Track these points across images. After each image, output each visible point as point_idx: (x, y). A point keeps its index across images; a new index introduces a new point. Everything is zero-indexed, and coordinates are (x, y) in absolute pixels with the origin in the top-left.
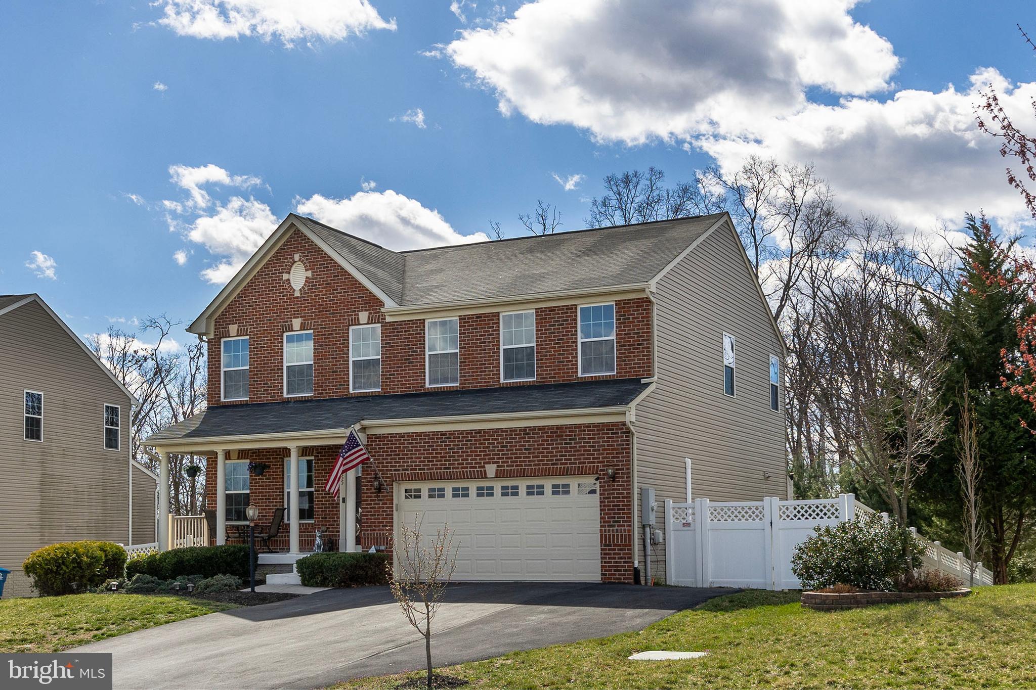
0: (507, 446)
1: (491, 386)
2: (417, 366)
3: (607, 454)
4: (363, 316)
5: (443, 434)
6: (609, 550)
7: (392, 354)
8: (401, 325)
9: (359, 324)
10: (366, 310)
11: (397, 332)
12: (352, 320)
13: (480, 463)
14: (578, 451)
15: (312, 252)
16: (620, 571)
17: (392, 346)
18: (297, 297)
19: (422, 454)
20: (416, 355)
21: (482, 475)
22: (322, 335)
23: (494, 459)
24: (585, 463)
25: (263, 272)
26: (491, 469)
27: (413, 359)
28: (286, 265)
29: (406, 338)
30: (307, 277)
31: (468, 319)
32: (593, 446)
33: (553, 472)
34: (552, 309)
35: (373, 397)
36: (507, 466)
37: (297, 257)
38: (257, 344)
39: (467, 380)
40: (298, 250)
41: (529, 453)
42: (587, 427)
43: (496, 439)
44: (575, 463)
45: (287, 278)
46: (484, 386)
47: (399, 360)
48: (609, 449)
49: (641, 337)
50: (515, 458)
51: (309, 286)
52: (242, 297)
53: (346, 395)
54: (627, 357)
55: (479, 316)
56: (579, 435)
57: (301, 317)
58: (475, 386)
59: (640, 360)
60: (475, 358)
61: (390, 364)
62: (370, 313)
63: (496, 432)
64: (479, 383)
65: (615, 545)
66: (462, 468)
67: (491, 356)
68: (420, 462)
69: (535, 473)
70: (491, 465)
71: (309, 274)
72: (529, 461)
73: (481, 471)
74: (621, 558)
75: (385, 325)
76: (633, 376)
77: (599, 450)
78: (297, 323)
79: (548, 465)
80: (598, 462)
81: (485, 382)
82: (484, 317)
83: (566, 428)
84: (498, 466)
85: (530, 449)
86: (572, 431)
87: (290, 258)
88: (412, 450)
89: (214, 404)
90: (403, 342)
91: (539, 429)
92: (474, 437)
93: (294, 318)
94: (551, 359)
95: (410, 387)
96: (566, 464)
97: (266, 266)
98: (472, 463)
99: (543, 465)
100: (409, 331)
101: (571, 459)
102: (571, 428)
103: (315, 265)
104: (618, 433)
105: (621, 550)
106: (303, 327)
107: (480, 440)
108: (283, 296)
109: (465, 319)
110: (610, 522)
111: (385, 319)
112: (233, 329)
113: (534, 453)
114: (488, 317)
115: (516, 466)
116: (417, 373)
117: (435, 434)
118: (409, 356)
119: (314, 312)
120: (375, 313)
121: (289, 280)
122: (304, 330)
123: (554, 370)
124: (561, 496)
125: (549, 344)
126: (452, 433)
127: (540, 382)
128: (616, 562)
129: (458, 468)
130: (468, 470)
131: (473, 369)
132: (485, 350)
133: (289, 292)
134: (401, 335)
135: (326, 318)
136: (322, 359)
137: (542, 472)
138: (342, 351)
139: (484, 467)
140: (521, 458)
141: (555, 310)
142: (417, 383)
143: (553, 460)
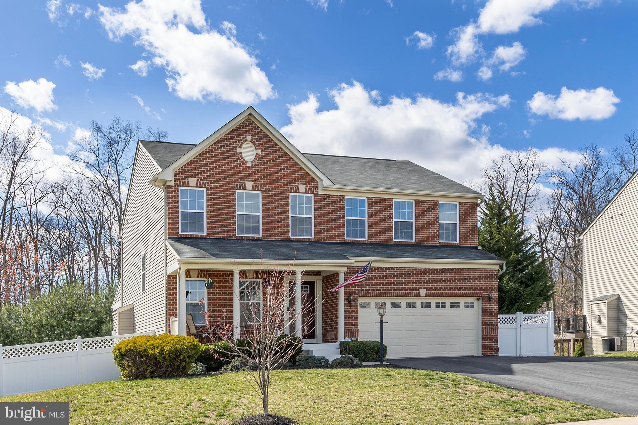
0: (432, 279)
1: (388, 242)
2: (340, 225)
3: (487, 286)
4: (302, 188)
5: (393, 269)
6: (487, 338)
7: (322, 215)
8: (329, 197)
9: (299, 192)
10: (303, 184)
11: (326, 202)
12: (293, 189)
13: (416, 288)
14: (472, 283)
15: (261, 137)
16: (493, 349)
17: (323, 210)
18: (249, 167)
19: (379, 280)
20: (340, 218)
21: (417, 295)
22: (269, 196)
23: (424, 285)
24: (475, 290)
25: (219, 143)
26: (423, 292)
27: (337, 220)
28: (239, 142)
29: (333, 206)
30: (257, 154)
31: (375, 200)
32: (480, 281)
33: (458, 294)
34: (425, 202)
35: (309, 242)
36: (432, 290)
37: (249, 138)
38: (215, 195)
39: (374, 237)
40: (249, 133)
41: (445, 283)
42: (476, 270)
43: (425, 274)
44: (470, 290)
45: (240, 152)
46: (384, 242)
47: (328, 220)
48: (488, 283)
49: (473, 224)
50: (437, 286)
51: (259, 160)
52: (200, 159)
53: (288, 239)
54: (466, 234)
55: (381, 199)
56: (472, 275)
57: (252, 181)
58: (379, 242)
59: (473, 236)
60: (379, 224)
61: (321, 222)
62: (306, 186)
63: (425, 270)
64: (381, 240)
65: (490, 335)
66: (404, 290)
67: (389, 225)
68: (377, 285)
69: (448, 295)
70: (423, 289)
71: (259, 152)
72: (445, 288)
73: (417, 292)
74: (493, 342)
75: (316, 195)
76: (469, 244)
77: (483, 284)
78: (249, 185)
79: (455, 290)
80: (482, 290)
81: (385, 240)
82: (385, 200)
83: (465, 270)
84: (427, 290)
85: (445, 281)
86: (469, 272)
87: (243, 138)
88: (372, 278)
89: (175, 235)
90: (331, 209)
91: (450, 270)
92: (412, 272)
93: (247, 181)
94: (424, 230)
95: (336, 238)
96: (465, 290)
97: (222, 139)
98: (411, 288)
99: (453, 290)
100: (335, 202)
101: (468, 288)
102: (467, 270)
103: (263, 146)
104: (492, 275)
105: (493, 338)
106: (254, 189)
107: (416, 274)
108: (237, 164)
109: (373, 199)
110: (488, 323)
111: (318, 192)
112: (193, 181)
113: (447, 283)
114: (387, 200)
115: (437, 290)
116: (341, 229)
117: (387, 268)
118: (335, 218)
119: (263, 179)
120: (310, 187)
121: (241, 153)
122: (255, 190)
123: (426, 237)
124: (455, 308)
125: (423, 222)
126: (398, 269)
127: (418, 243)
128: (491, 345)
129: (402, 290)
130: (409, 291)
131: (378, 231)
132: (385, 220)
133: (242, 162)
134: (329, 204)
135: (272, 184)
136: (269, 212)
137: (452, 294)
138: (285, 209)
139: (418, 290)
140: (440, 286)
141: (427, 202)
142: (340, 236)
143: (458, 288)
